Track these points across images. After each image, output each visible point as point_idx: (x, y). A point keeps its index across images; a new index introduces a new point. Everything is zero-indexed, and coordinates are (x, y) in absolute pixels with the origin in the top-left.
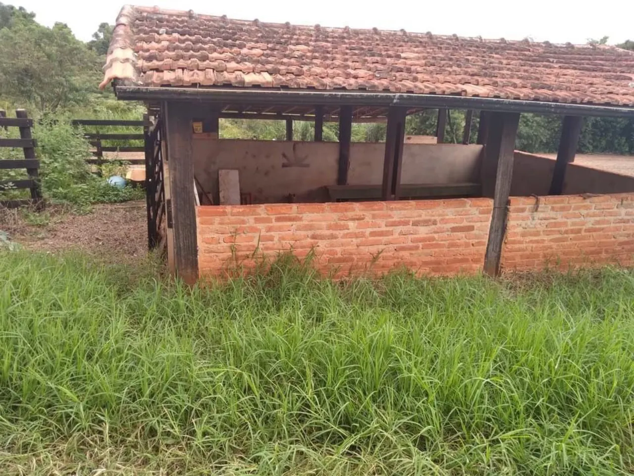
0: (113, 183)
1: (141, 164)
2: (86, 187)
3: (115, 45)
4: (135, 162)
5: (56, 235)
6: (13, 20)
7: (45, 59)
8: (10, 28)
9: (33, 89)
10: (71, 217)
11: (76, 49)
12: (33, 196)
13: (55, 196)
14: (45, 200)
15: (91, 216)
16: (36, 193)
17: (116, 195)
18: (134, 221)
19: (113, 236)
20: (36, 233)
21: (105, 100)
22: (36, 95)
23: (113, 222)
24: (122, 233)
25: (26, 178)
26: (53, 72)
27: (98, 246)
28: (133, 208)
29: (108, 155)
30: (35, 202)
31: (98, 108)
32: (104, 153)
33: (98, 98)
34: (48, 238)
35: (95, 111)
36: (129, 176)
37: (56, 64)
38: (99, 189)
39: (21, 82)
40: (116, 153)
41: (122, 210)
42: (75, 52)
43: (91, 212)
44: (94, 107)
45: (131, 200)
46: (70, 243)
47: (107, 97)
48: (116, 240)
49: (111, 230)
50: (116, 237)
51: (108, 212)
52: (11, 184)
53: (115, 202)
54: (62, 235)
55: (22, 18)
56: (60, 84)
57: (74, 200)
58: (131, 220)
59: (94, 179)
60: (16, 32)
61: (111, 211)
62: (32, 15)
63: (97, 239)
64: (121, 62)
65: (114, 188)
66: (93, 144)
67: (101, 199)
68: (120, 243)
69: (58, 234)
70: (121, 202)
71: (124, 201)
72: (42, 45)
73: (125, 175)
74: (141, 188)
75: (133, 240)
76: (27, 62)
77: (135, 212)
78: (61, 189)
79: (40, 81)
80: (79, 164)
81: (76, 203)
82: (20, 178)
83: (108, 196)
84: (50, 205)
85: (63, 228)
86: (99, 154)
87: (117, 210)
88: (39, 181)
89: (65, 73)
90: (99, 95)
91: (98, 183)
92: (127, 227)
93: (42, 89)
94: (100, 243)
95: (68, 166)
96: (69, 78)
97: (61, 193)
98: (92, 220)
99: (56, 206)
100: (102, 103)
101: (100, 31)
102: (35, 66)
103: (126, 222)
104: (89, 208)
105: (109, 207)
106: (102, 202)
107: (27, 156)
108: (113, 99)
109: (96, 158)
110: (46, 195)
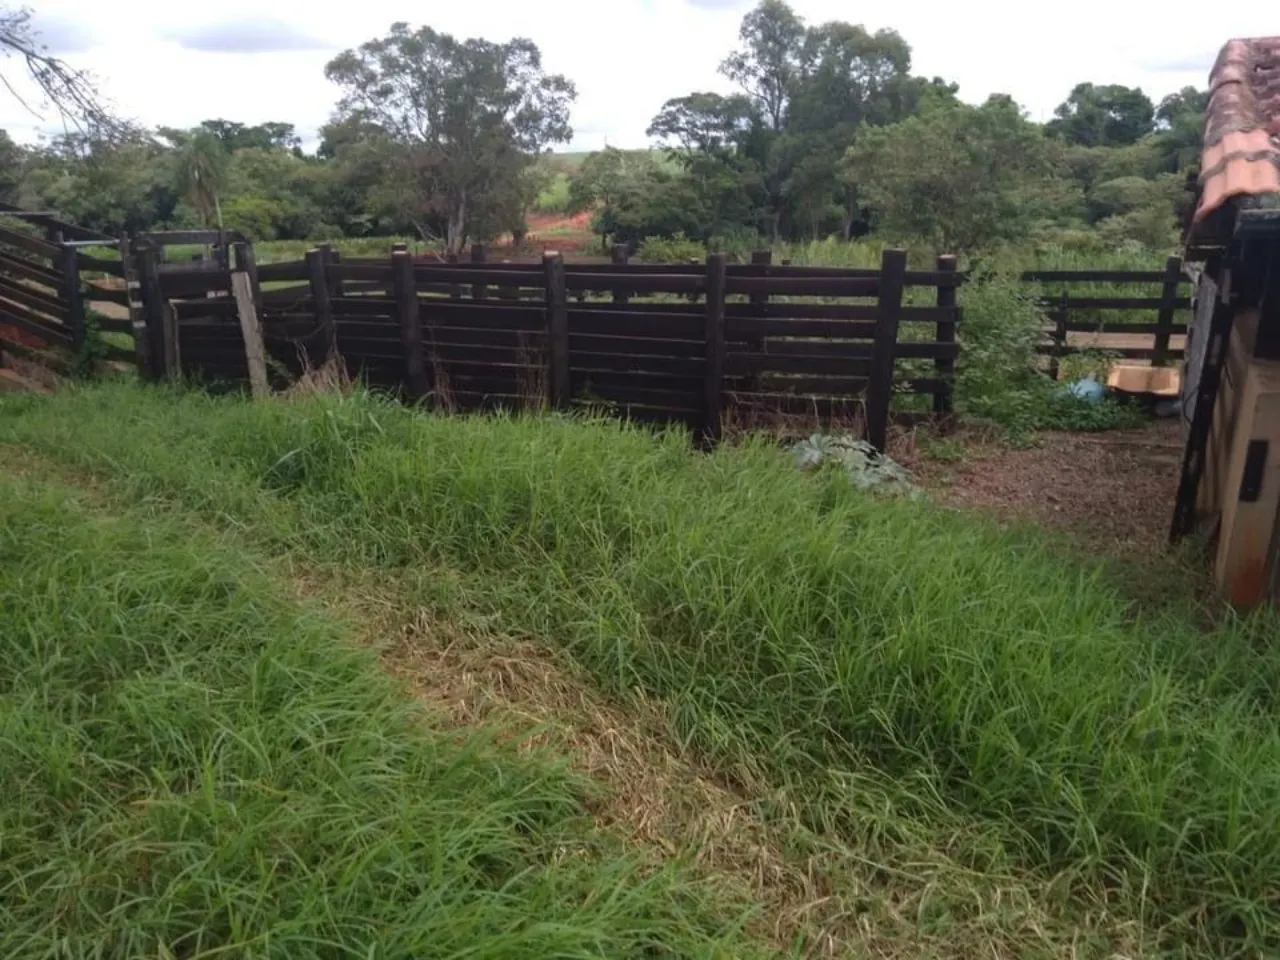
0: (1082, 392)
1: (1142, 357)
2: (1029, 397)
3: (1227, 126)
4: (1131, 354)
5: (971, 481)
6: (923, 101)
7: (967, 163)
8: (917, 115)
9: (936, 217)
10: (998, 452)
11: (1026, 139)
12: (936, 407)
13: (971, 410)
14: (957, 416)
15: (1038, 452)
16: (943, 404)
17: (1085, 417)
18: (1126, 472)
19: (1082, 497)
20: (938, 473)
21: (1059, 231)
22: (938, 228)
23: (1080, 468)
24: (1101, 492)
25: (931, 375)
26: (977, 185)
27: (1052, 511)
28: (1123, 447)
29: (1077, 339)
30: (938, 419)
31: (1044, 247)
32: (1069, 334)
33: (1046, 227)
34: (959, 485)
35: (1038, 253)
36: (1114, 381)
37: (985, 170)
38: (1050, 403)
39: (919, 205)
40: (1095, 334)
41: (1098, 448)
42: (1024, 144)
43: (1036, 445)
44: (1035, 244)
45: (1113, 428)
46: (999, 499)
47: (1064, 226)
48: (1088, 506)
49: (1078, 485)
50: (1089, 499)
51: (1070, 449)
52: (906, 384)
53: (1082, 429)
54: (984, 483)
55: (935, 97)
56: (986, 205)
57: (1005, 419)
58: (1119, 468)
59: (1042, 384)
60: (927, 122)
61: (1077, 447)
62: (955, 88)
63: (1050, 499)
64: (1248, 160)
65: (1083, 404)
66: (1052, 316)
67: (1054, 421)
68: (1097, 512)
69: (977, 479)
70: (1094, 430)
71: (1100, 429)
72: (969, 138)
73: (1106, 379)
74: (1139, 406)
75: (1123, 511)
76: (935, 171)
77: (1127, 455)
78: (985, 398)
79: (951, 202)
80: (1021, 353)
81: (1008, 425)
82: (919, 375)
83: (1069, 417)
84: (963, 426)
85: (985, 469)
86: (1059, 336)
87: (1088, 447)
88: (953, 381)
89: (998, 184)
90: (1050, 222)
91: (1049, 392)
92: (1112, 482)
93: (951, 215)
94: (1057, 508)
95: (1003, 356)
96: (1004, 192)
97: (985, 404)
98: (1039, 460)
99: (973, 427)
100: (1053, 237)
101: (1072, 100)
102: (946, 177)
103: (1109, 473)
104: (1032, 437)
105: (1073, 440)
106: (1056, 428)
107: (940, 337)
108: (1076, 228)
109: (1051, 343)
110: (958, 406)
